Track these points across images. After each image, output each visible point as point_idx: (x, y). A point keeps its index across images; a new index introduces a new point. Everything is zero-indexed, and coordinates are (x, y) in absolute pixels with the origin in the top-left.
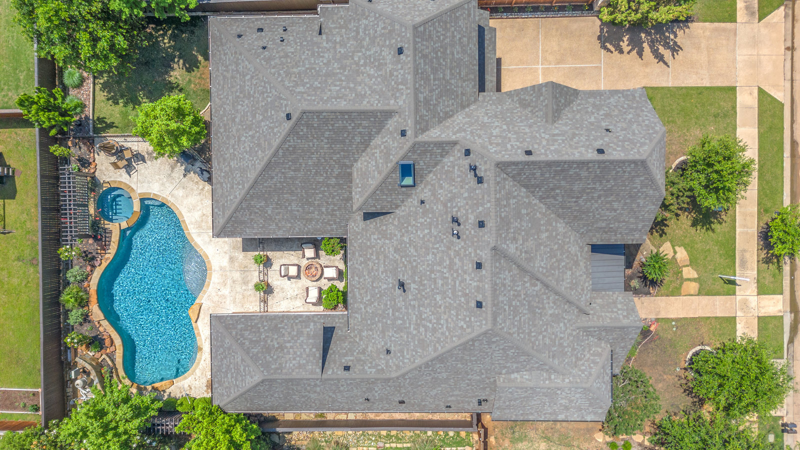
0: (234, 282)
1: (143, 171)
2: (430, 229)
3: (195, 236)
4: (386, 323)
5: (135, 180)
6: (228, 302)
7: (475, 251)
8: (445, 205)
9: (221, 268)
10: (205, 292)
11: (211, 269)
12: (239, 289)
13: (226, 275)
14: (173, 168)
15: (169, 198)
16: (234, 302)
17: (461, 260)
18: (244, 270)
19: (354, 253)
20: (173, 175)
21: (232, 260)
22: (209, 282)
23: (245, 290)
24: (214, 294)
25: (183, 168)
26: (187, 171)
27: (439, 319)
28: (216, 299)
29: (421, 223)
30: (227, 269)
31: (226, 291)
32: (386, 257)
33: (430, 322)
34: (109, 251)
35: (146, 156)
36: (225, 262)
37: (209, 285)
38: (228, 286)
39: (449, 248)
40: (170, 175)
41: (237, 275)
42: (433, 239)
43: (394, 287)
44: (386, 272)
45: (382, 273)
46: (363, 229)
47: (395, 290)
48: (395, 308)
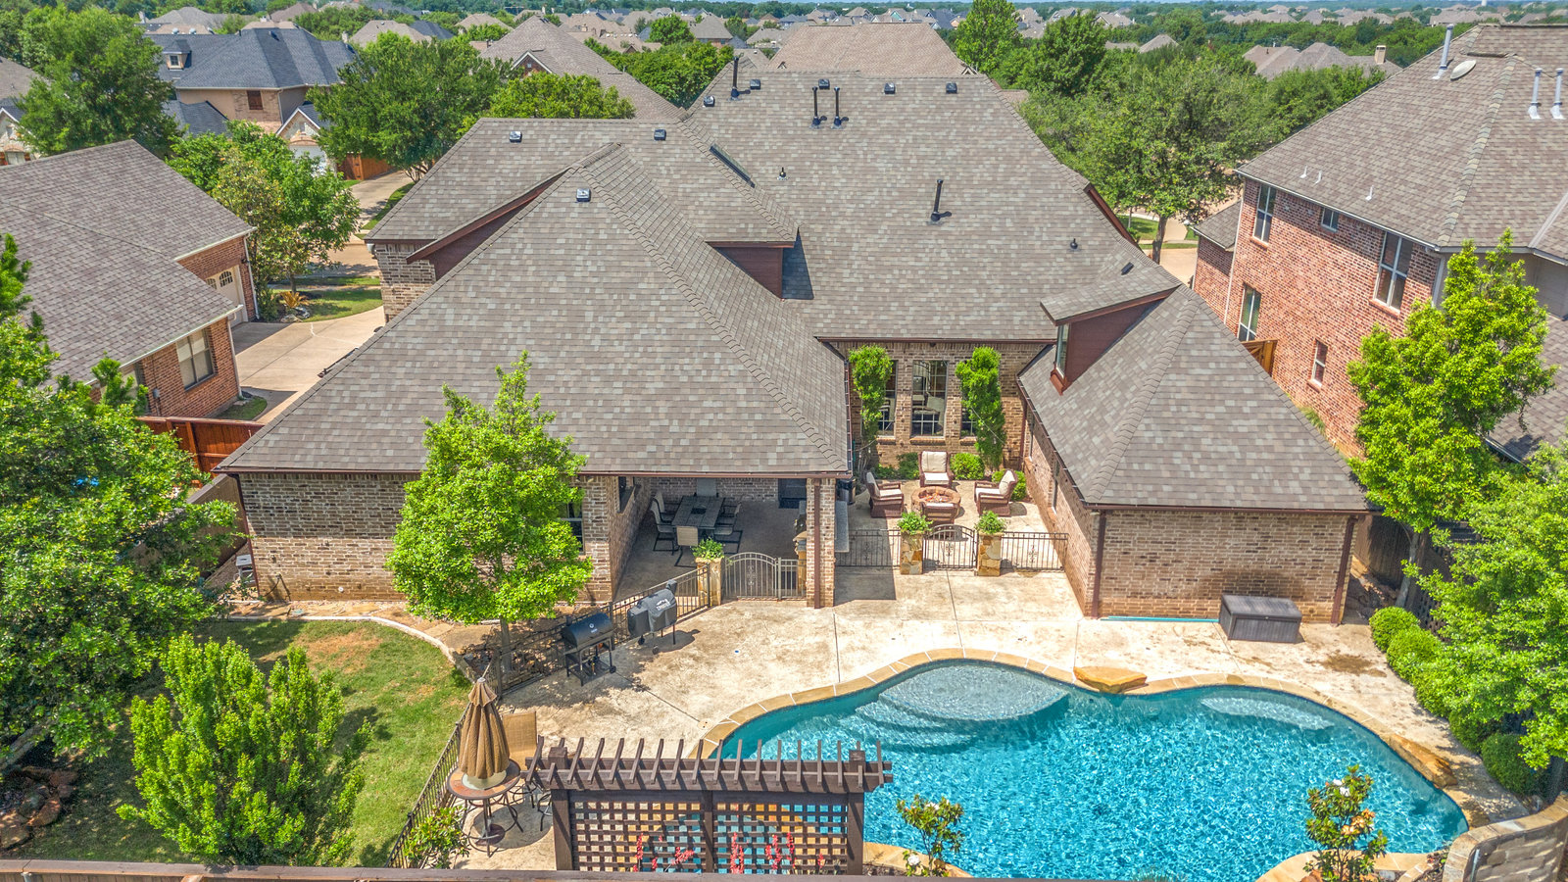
0: (988, 614)
2: (831, 164)
3: (848, 677)
4: (1018, 252)
7: (867, 94)
8: (793, 138)
9: (951, 633)
10: (1035, 664)
11: (954, 652)
12: (1011, 607)
13: (972, 626)
14: (610, 709)
15: (713, 721)
16: (1052, 615)
17: (882, 116)
18: (949, 598)
20: (632, 711)
21: (921, 616)
22: (999, 655)
23: (1010, 598)
24: (1037, 648)
25: (613, 691)
26: (629, 684)
27: (989, 153)
28: (1051, 645)
29: (821, 179)
30: (951, 623)
31: (1021, 628)
32: (885, 251)
33: (996, 167)
36: (932, 627)
37: (1009, 657)
38: (1003, 624)
39: (864, 134)
41: (968, 609)
42: (850, 160)
43: (945, 235)
44: (915, 251)
45: (918, 259)
46: (831, 301)
47: (949, 233)
48: (985, 233)
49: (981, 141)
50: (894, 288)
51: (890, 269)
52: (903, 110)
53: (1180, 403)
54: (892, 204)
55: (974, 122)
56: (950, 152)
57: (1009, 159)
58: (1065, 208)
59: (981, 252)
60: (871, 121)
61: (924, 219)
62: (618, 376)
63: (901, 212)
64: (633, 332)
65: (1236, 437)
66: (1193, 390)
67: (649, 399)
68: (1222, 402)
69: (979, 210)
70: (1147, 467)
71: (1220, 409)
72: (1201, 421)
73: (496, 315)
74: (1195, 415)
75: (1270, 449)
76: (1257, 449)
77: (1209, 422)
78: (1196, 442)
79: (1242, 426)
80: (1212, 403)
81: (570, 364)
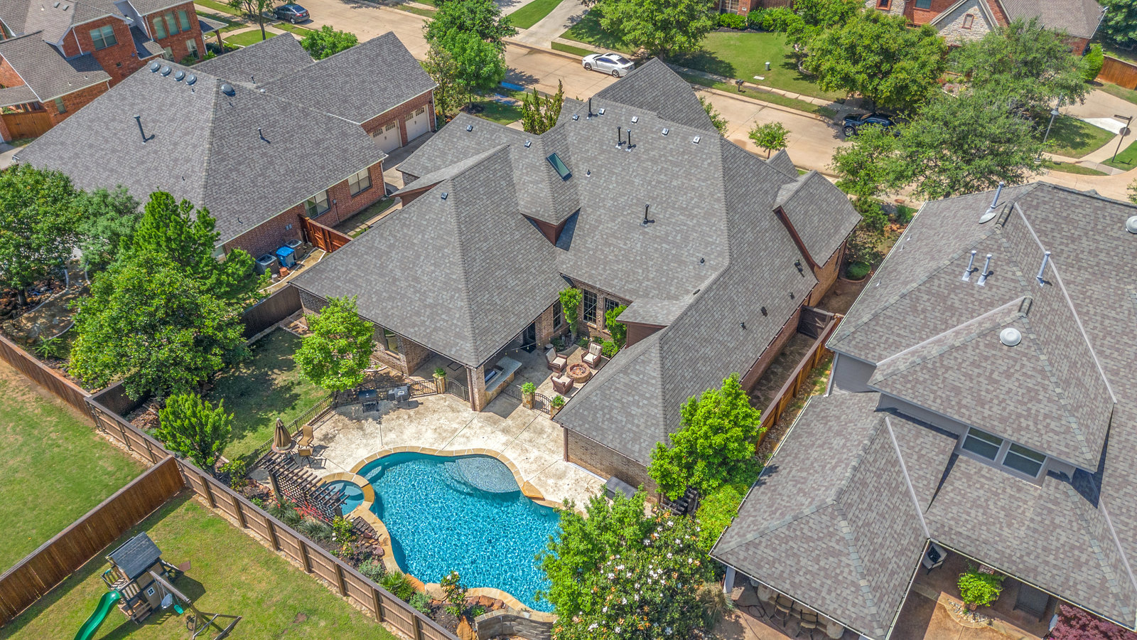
0: (530, 441)
1: (333, 454)
2: (614, 173)
3: (449, 448)
4: (674, 255)
5: (333, 466)
6: (548, 458)
7: (652, 132)
8: (603, 152)
9: (506, 444)
10: (518, 472)
11: (498, 453)
12: (543, 441)
13: (517, 445)
14: (361, 428)
15: (386, 448)
16: (553, 452)
17: (653, 149)
18: (526, 426)
19: (591, 276)
20: (368, 431)
21: (505, 431)
22: (511, 463)
23: (548, 436)
24: (527, 466)
25: (370, 420)
26: (378, 420)
27: (693, 189)
28: (534, 466)
29: (605, 181)
30: (512, 439)
31: (534, 453)
32: (613, 235)
33: (692, 199)
34: (378, 534)
35: (322, 443)
36: (503, 438)
37: (513, 465)
38: (530, 448)
39: (638, 159)
40: (364, 434)
41: (526, 435)
42: (624, 173)
43: (645, 234)
44: (627, 239)
45: (625, 244)
46: (575, 255)
47: (647, 233)
48: (664, 239)
49: (694, 180)
50: (606, 257)
51: (610, 245)
52: (665, 148)
53: (617, 389)
54: (630, 206)
55: (697, 167)
56: (675, 183)
57: (701, 196)
58: (711, 236)
59: (656, 250)
60: (647, 151)
61: (640, 221)
62: (419, 292)
63: (632, 213)
64: (434, 272)
65: (629, 415)
66: (626, 385)
67: (425, 306)
68: (633, 396)
69: (669, 224)
70: (586, 413)
71: (631, 399)
72: (618, 401)
73: (392, 246)
74: (618, 397)
75: (638, 426)
76: (633, 424)
77: (623, 403)
78: (611, 410)
79: (634, 410)
80: (629, 394)
81: (406, 279)
